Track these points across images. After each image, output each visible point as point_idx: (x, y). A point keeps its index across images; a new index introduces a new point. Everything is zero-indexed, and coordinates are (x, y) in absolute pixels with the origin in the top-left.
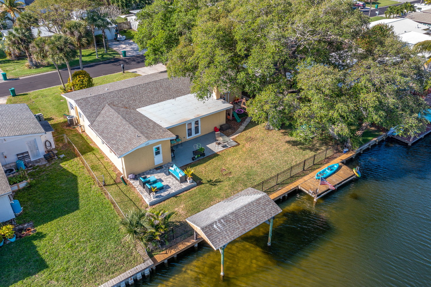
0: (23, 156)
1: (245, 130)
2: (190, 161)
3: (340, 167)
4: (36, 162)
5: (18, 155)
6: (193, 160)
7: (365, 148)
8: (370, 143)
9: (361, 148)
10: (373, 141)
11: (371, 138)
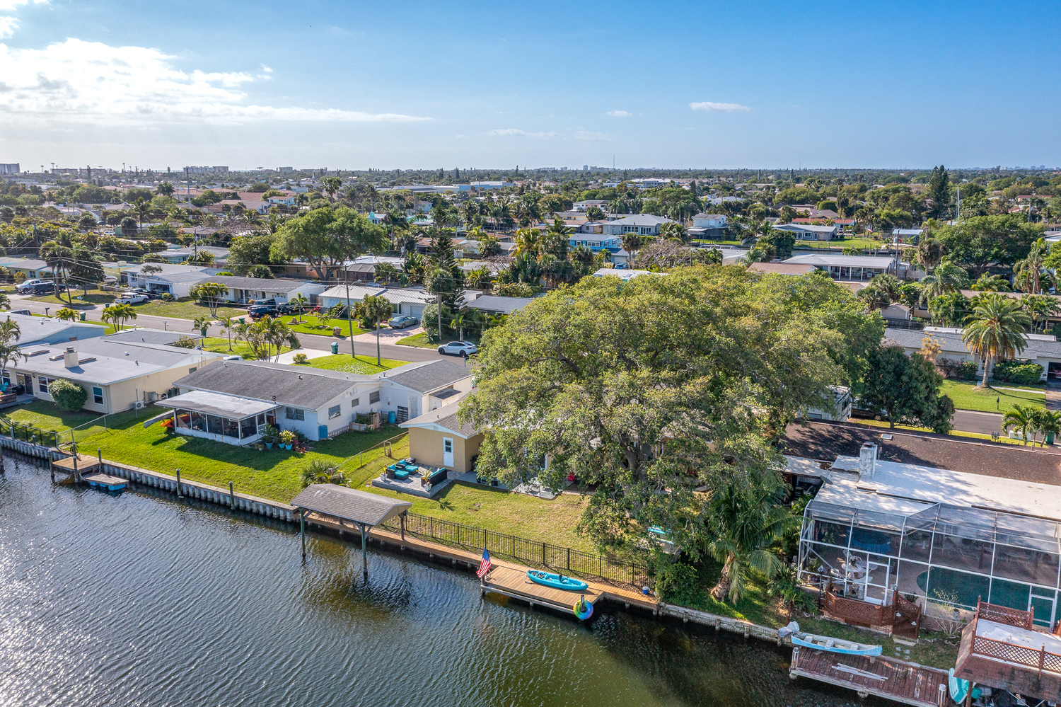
7: (703, 621)
8: (723, 619)
9: (687, 610)
10: (736, 620)
11: (739, 615)
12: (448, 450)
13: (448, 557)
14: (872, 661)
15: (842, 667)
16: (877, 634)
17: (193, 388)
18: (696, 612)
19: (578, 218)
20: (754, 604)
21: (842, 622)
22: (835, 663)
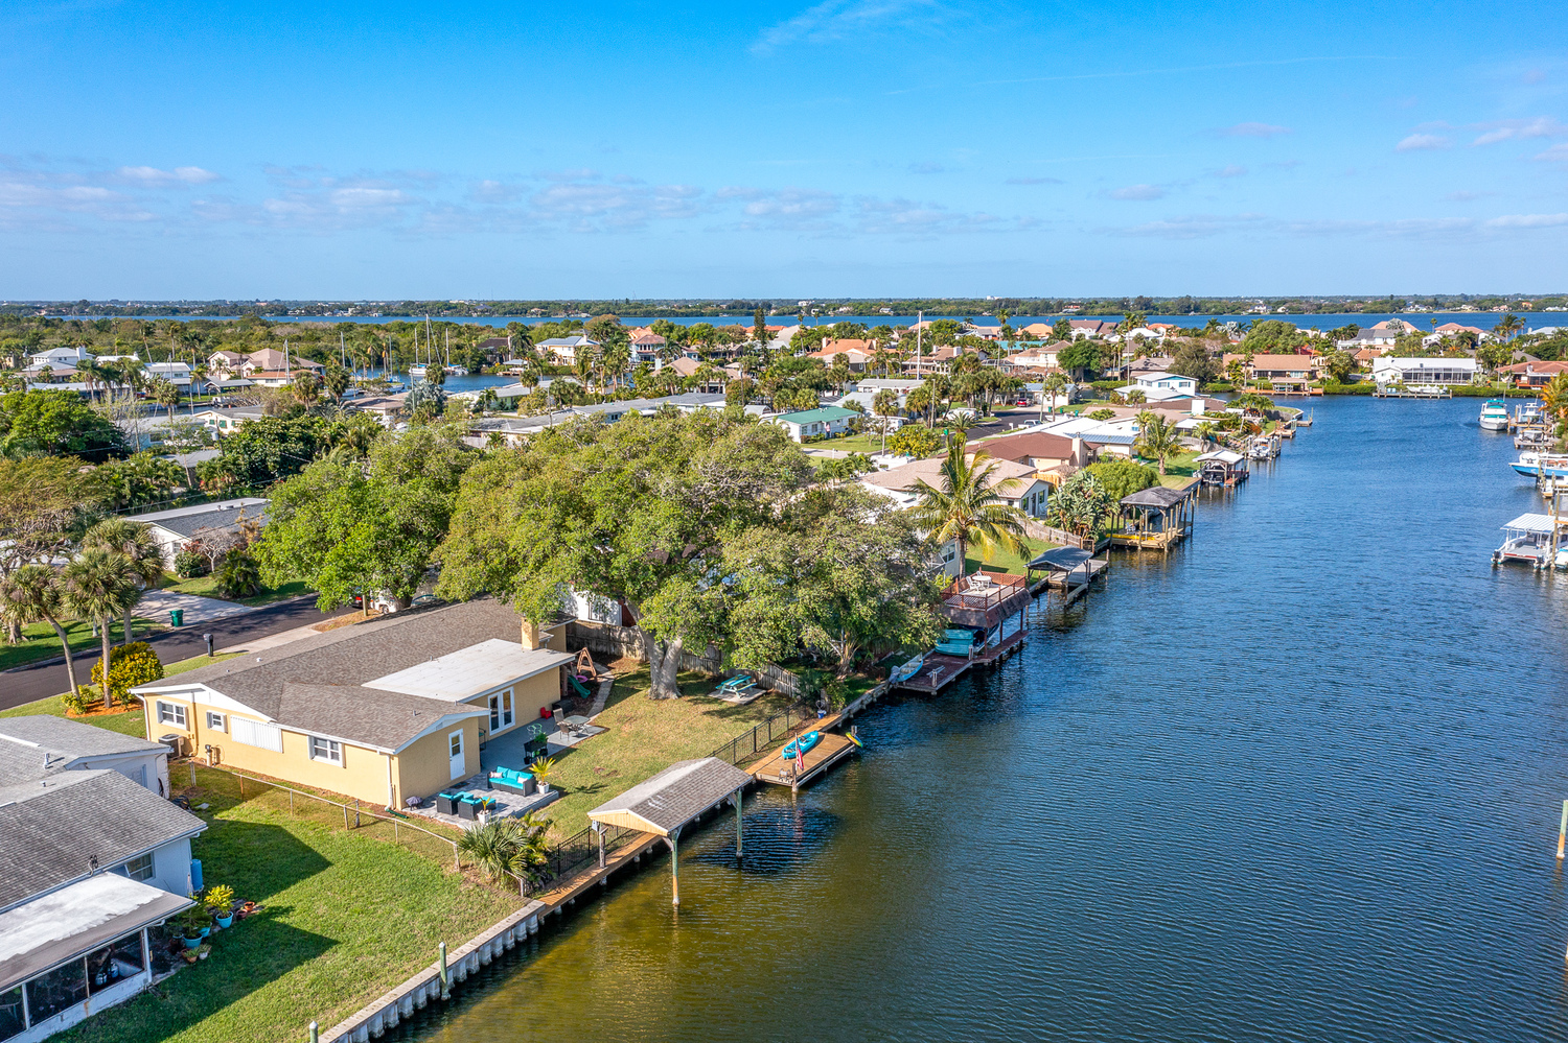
1: (606, 707)
3: (820, 739)
6: (528, 762)
12: (456, 751)
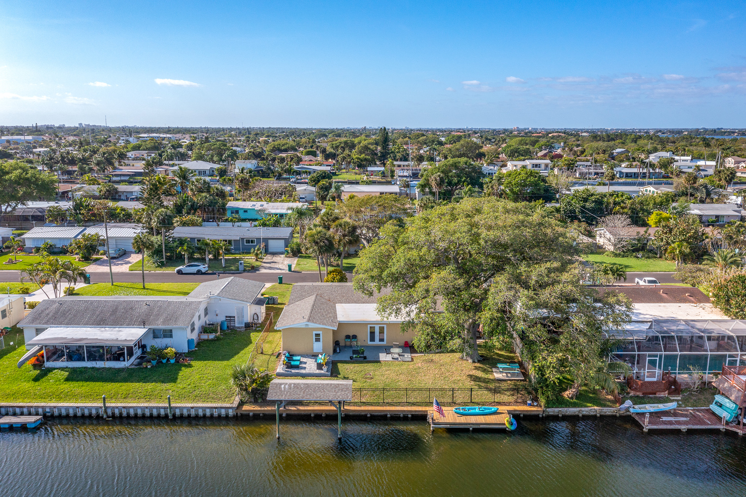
0: (230, 319)
2: (348, 359)
4: (239, 328)
5: (226, 317)
6: (351, 359)
7: (570, 414)
8: (583, 409)
9: (560, 409)
10: (590, 408)
11: (590, 405)
12: (318, 340)
13: (383, 413)
14: (672, 412)
15: (664, 419)
16: (660, 397)
17: (45, 326)
18: (566, 409)
19: (135, 164)
20: (591, 397)
21: (641, 395)
22: (659, 417)
